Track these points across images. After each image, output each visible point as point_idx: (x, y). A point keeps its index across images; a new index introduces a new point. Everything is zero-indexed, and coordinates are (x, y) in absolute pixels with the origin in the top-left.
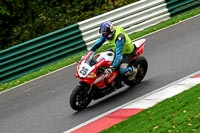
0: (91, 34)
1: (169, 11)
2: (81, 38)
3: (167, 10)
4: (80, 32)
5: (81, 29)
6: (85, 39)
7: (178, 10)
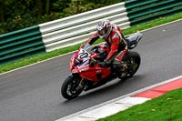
0: (50, 37)
1: (130, 20)
2: (41, 39)
3: (127, 18)
4: (40, 34)
5: (42, 31)
6: (45, 41)
7: (139, 19)
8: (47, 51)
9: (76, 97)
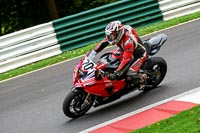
6: (162, 9)
8: (165, 19)
9: (83, 114)
